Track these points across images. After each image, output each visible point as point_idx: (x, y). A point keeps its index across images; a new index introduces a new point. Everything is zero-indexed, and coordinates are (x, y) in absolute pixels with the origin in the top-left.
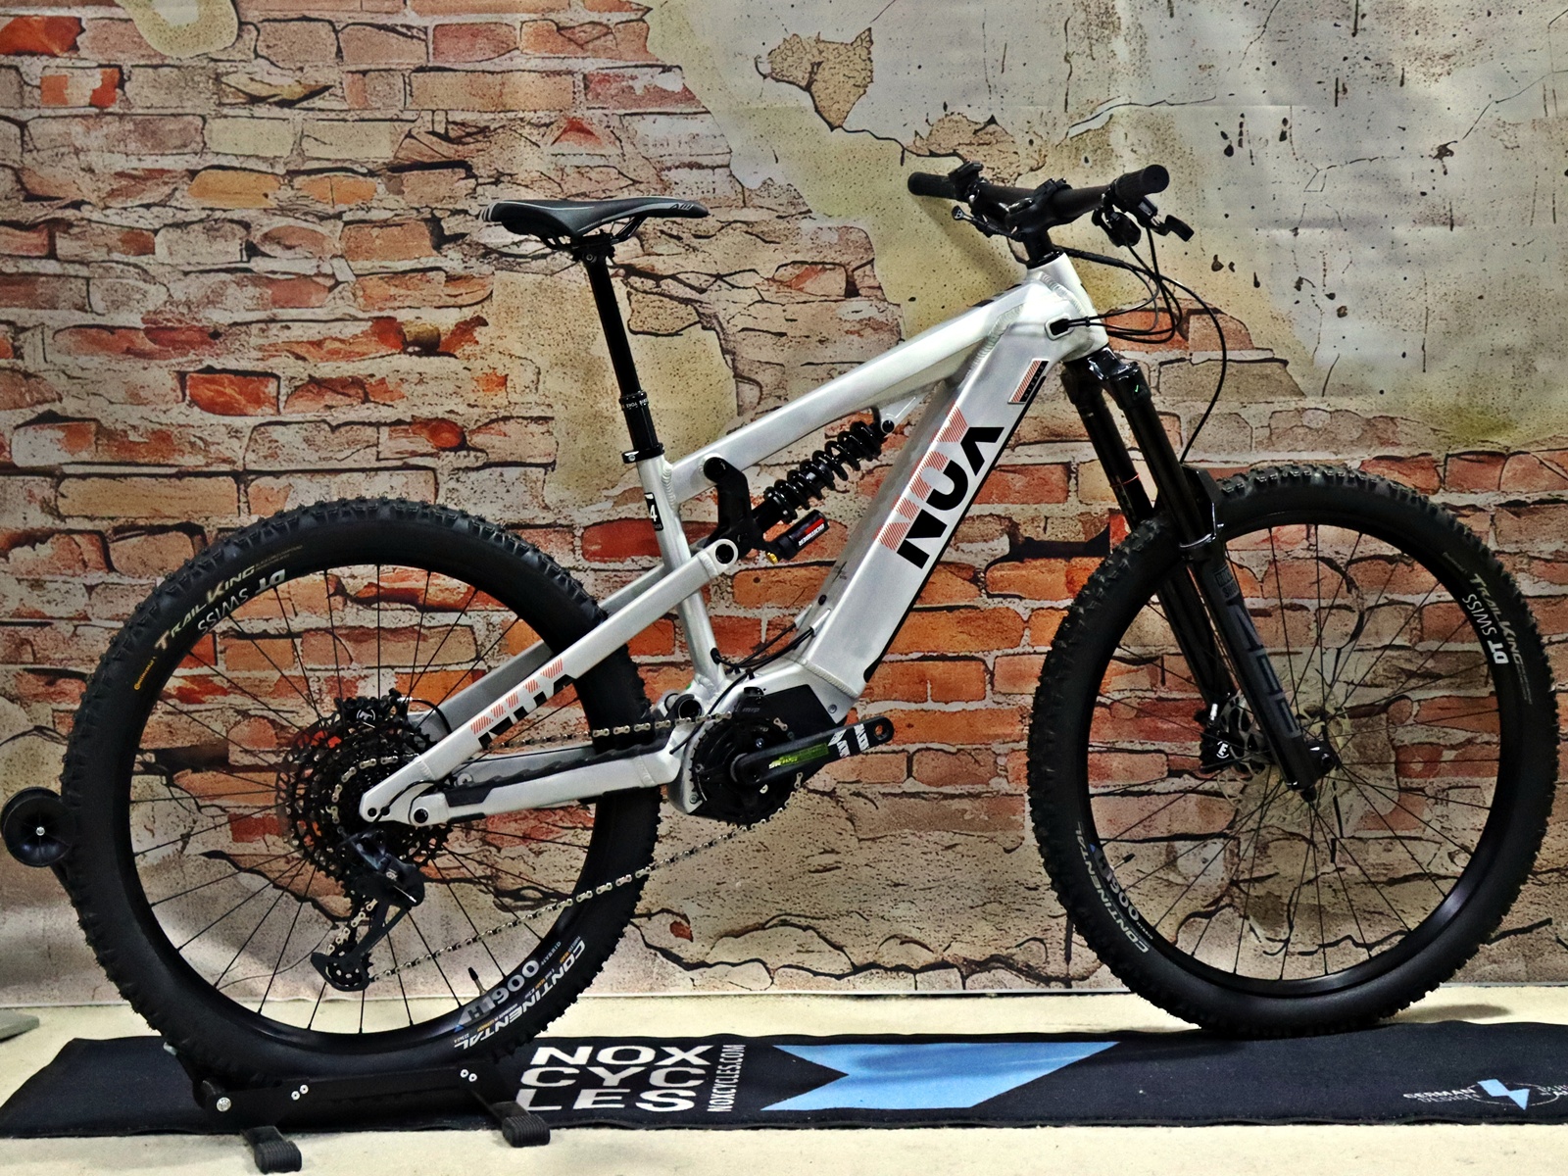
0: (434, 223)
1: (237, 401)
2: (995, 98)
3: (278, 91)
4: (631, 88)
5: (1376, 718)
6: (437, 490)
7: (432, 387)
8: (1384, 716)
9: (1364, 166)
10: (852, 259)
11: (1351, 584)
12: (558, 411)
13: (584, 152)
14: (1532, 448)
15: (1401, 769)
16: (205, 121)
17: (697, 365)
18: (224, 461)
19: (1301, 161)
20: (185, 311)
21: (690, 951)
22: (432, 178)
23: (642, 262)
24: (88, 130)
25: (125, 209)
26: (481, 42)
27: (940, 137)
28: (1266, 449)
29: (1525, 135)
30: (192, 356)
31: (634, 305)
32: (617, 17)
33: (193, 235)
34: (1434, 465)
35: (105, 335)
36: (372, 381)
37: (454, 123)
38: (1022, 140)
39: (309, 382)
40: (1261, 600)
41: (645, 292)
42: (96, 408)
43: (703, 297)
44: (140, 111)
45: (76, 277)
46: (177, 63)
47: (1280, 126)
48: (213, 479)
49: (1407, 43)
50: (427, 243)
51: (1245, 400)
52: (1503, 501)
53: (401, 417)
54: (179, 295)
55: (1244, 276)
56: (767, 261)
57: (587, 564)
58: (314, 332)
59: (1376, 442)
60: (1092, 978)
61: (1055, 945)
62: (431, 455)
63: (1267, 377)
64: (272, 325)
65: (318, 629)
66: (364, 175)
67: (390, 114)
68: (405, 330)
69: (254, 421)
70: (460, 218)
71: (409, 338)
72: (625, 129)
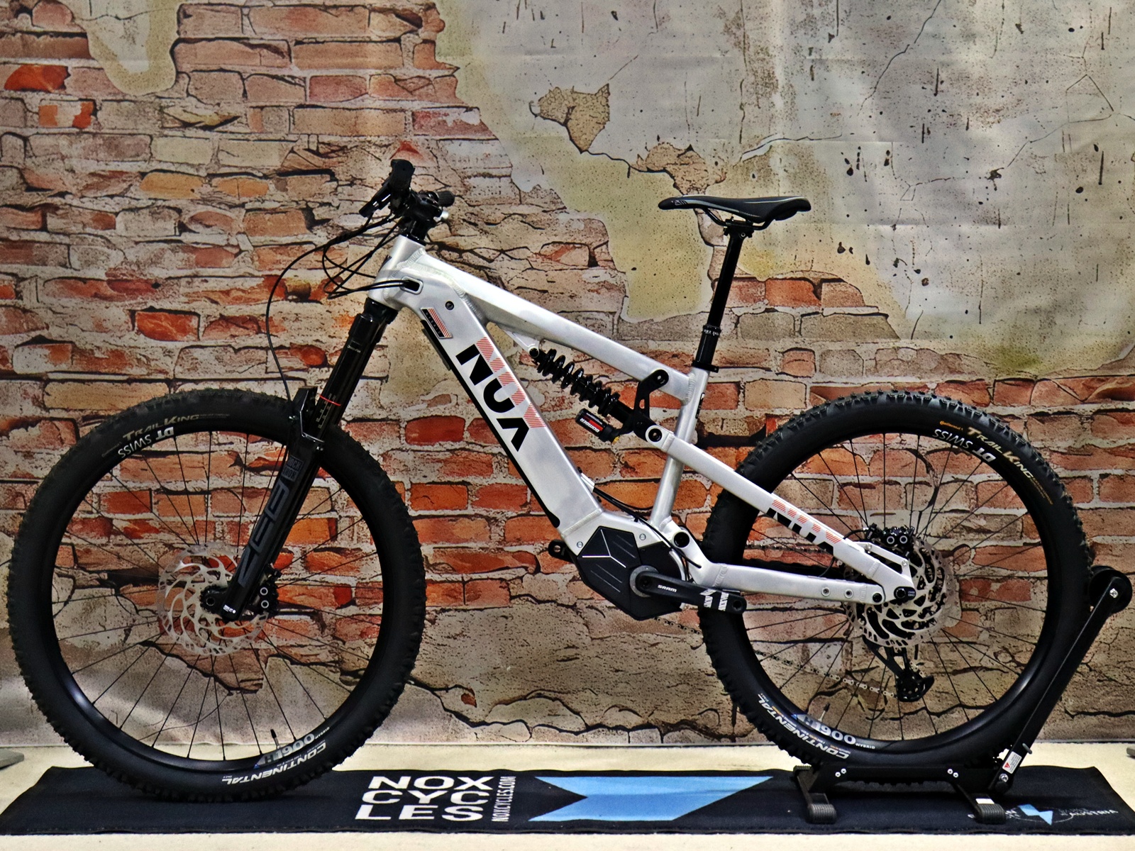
0: (308, 211)
1: (171, 332)
2: (693, 133)
3: (202, 119)
4: (445, 121)
5: (946, 559)
7: (304, 324)
9: (940, 183)
10: (593, 240)
11: (929, 467)
12: (391, 342)
14: (1052, 377)
15: (963, 595)
16: (152, 139)
18: (161, 372)
19: (899, 180)
20: (136, 269)
21: (475, 714)
22: (308, 180)
23: (450, 241)
24: (71, 143)
25: (96, 198)
26: (343, 89)
27: (655, 159)
28: (873, 374)
29: (1049, 164)
30: (139, 299)
32: (435, 73)
33: (142, 217)
34: (986, 387)
35: (80, 284)
36: (263, 319)
37: (323, 143)
38: (710, 162)
39: (220, 319)
40: (868, 477)
41: (451, 261)
42: (72, 334)
43: (492, 265)
44: (108, 131)
45: (61, 244)
46: (133, 99)
47: (884, 156)
48: (153, 384)
49: (971, 101)
50: (303, 225)
51: (859, 341)
52: (1033, 412)
53: (283, 343)
54: (131, 258)
55: (859, 257)
56: (536, 241)
57: (408, 447)
58: (224, 284)
59: (947, 370)
60: (750, 736)
61: (725, 713)
62: (303, 370)
63: (874, 325)
64: (195, 279)
65: (222, 489)
66: (260, 178)
67: (279, 136)
68: (287, 284)
69: (180, 345)
70: (326, 208)
71: (289, 290)
72: (440, 149)
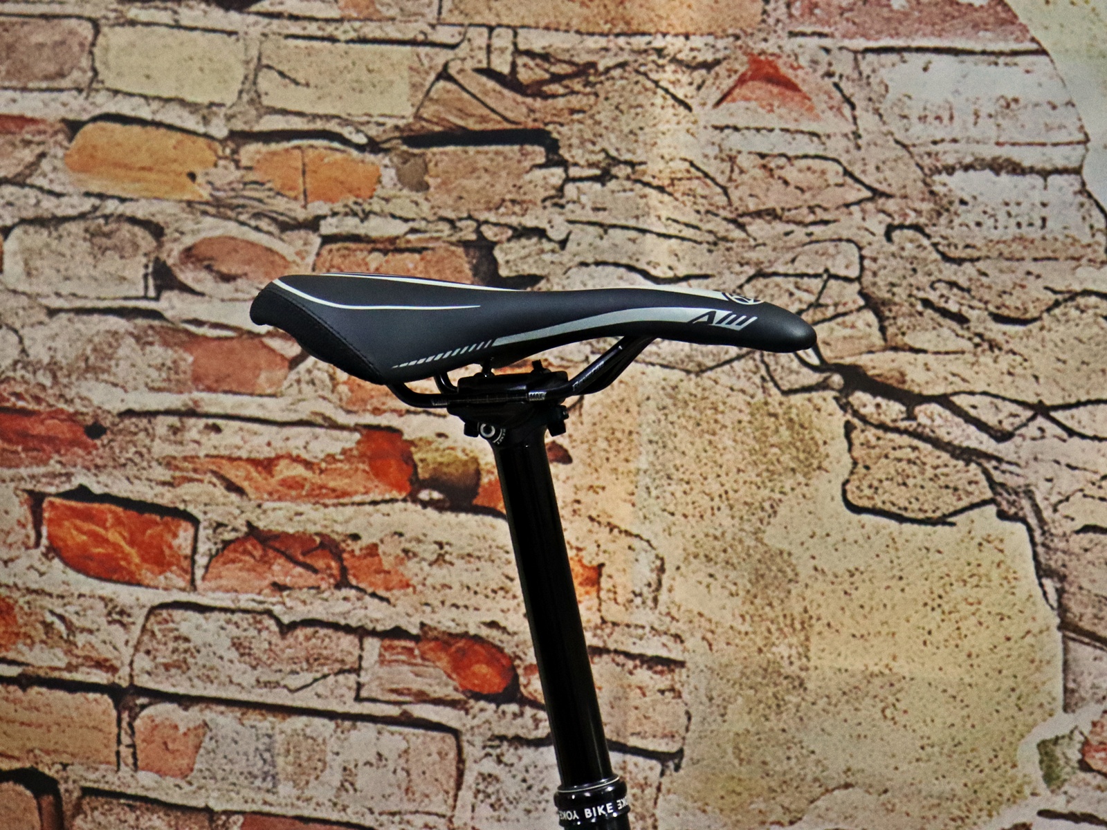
0: (482, 251)
1: (126, 557)
6: (460, 774)
7: (458, 574)
12: (693, 651)
13: (777, 124)
16: (97, 30)
17: (980, 593)
18: (100, 664)
20: (48, 382)
22: (483, 161)
23: (880, 364)
30: (53, 466)
31: (858, 452)
33: (67, 241)
36: (356, 547)
37: (529, 53)
39: (247, 535)
41: (882, 426)
43: (1005, 449)
48: (79, 696)
53: (404, 623)
54: (39, 352)
58: (261, 442)
62: (453, 704)
64: (191, 421)
66: (360, 148)
67: (412, 30)
68: (417, 457)
69: (151, 597)
70: (531, 243)
71: (423, 473)
72: (864, 80)
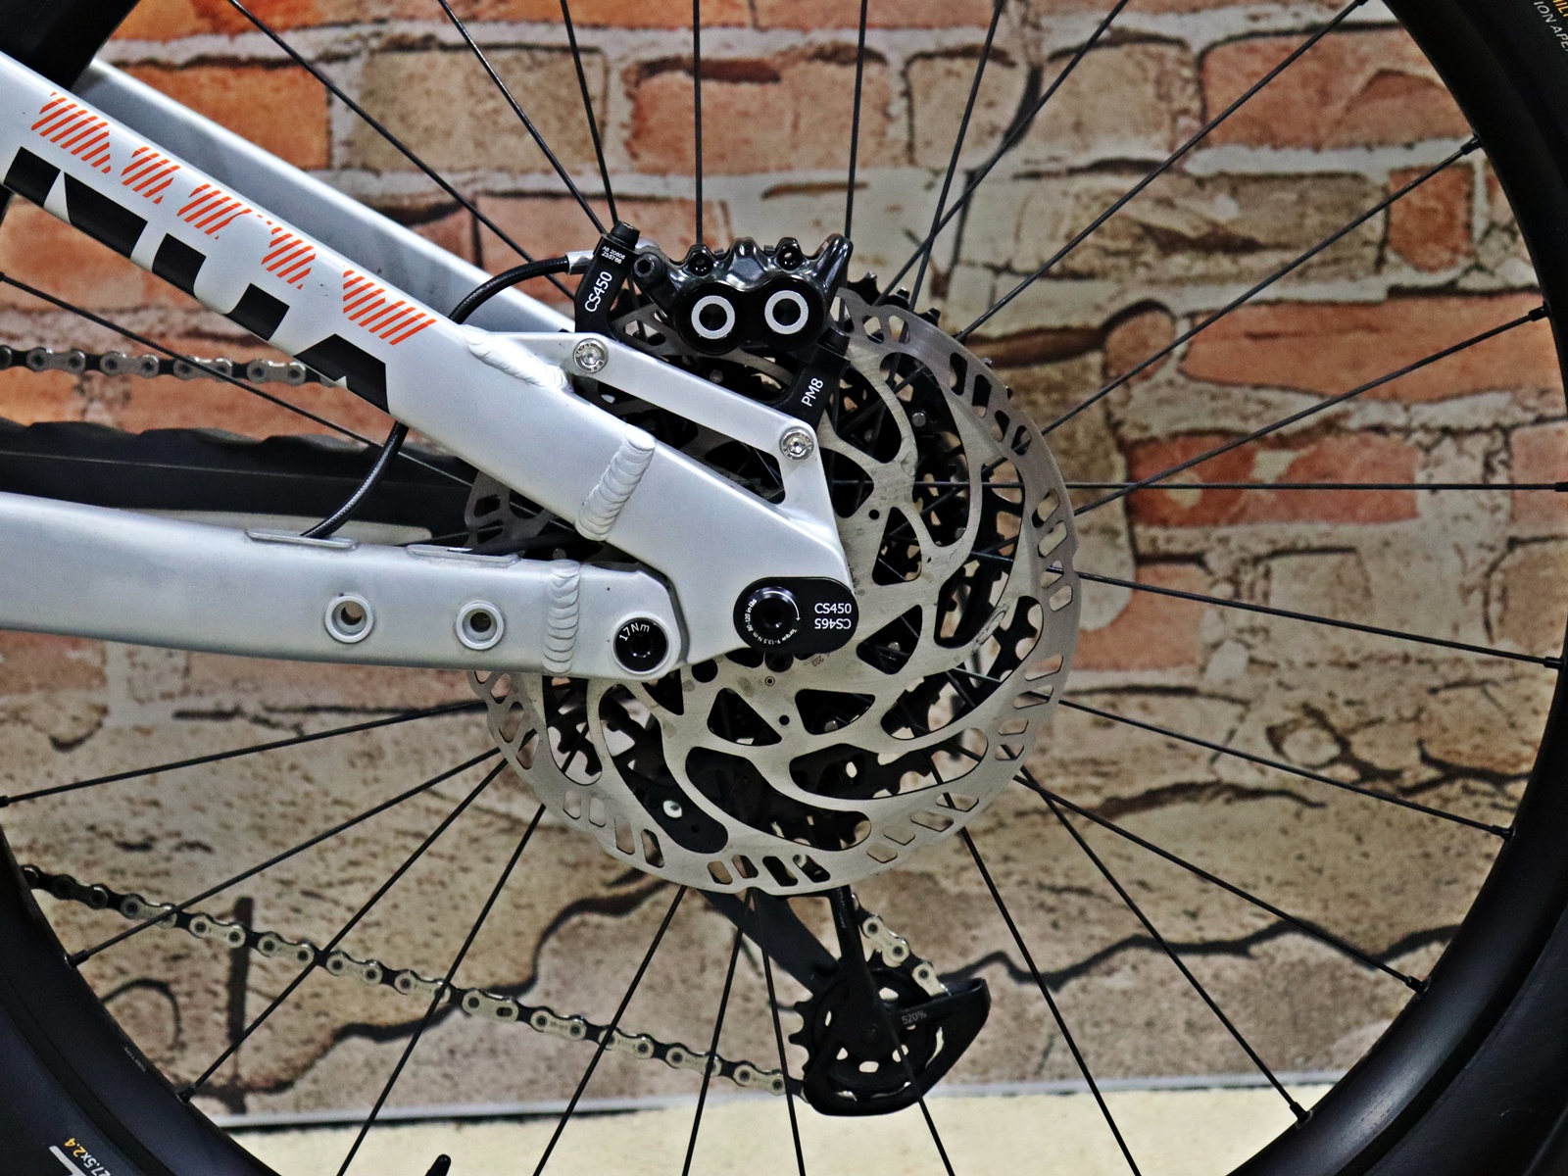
5: (1074, 365)
8: (1095, 359)
15: (1139, 505)
40: (748, 33)
60: (303, 1085)
61: (201, 997)
